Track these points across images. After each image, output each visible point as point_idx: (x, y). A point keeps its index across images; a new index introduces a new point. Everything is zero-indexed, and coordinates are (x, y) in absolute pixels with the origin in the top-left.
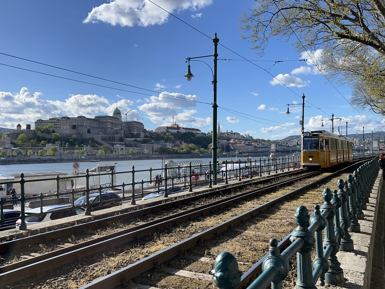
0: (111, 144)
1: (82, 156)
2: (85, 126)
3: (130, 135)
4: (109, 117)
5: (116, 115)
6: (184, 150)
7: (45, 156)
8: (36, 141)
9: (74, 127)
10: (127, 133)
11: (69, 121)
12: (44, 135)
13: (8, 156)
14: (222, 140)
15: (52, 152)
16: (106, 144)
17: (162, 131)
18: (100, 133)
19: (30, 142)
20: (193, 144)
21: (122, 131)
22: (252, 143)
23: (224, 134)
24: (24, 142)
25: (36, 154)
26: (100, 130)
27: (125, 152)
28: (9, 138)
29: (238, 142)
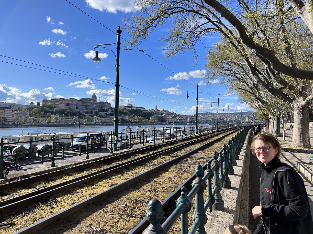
0: (91, 116)
1: (73, 123)
2: (75, 104)
3: (102, 110)
4: (89, 99)
5: (93, 98)
6: (136, 120)
7: (50, 122)
8: (43, 113)
9: (68, 105)
10: (100, 109)
11: (64, 101)
12: (49, 109)
13: (28, 122)
14: (158, 115)
15: (55, 120)
16: (88, 116)
17: (122, 108)
18: (83, 109)
19: (40, 113)
20: (141, 117)
21: (98, 108)
22: (176, 117)
23: (159, 111)
24: (36, 114)
25: (45, 121)
26: (84, 107)
27: (99, 121)
28: (28, 111)
29: (168, 116)
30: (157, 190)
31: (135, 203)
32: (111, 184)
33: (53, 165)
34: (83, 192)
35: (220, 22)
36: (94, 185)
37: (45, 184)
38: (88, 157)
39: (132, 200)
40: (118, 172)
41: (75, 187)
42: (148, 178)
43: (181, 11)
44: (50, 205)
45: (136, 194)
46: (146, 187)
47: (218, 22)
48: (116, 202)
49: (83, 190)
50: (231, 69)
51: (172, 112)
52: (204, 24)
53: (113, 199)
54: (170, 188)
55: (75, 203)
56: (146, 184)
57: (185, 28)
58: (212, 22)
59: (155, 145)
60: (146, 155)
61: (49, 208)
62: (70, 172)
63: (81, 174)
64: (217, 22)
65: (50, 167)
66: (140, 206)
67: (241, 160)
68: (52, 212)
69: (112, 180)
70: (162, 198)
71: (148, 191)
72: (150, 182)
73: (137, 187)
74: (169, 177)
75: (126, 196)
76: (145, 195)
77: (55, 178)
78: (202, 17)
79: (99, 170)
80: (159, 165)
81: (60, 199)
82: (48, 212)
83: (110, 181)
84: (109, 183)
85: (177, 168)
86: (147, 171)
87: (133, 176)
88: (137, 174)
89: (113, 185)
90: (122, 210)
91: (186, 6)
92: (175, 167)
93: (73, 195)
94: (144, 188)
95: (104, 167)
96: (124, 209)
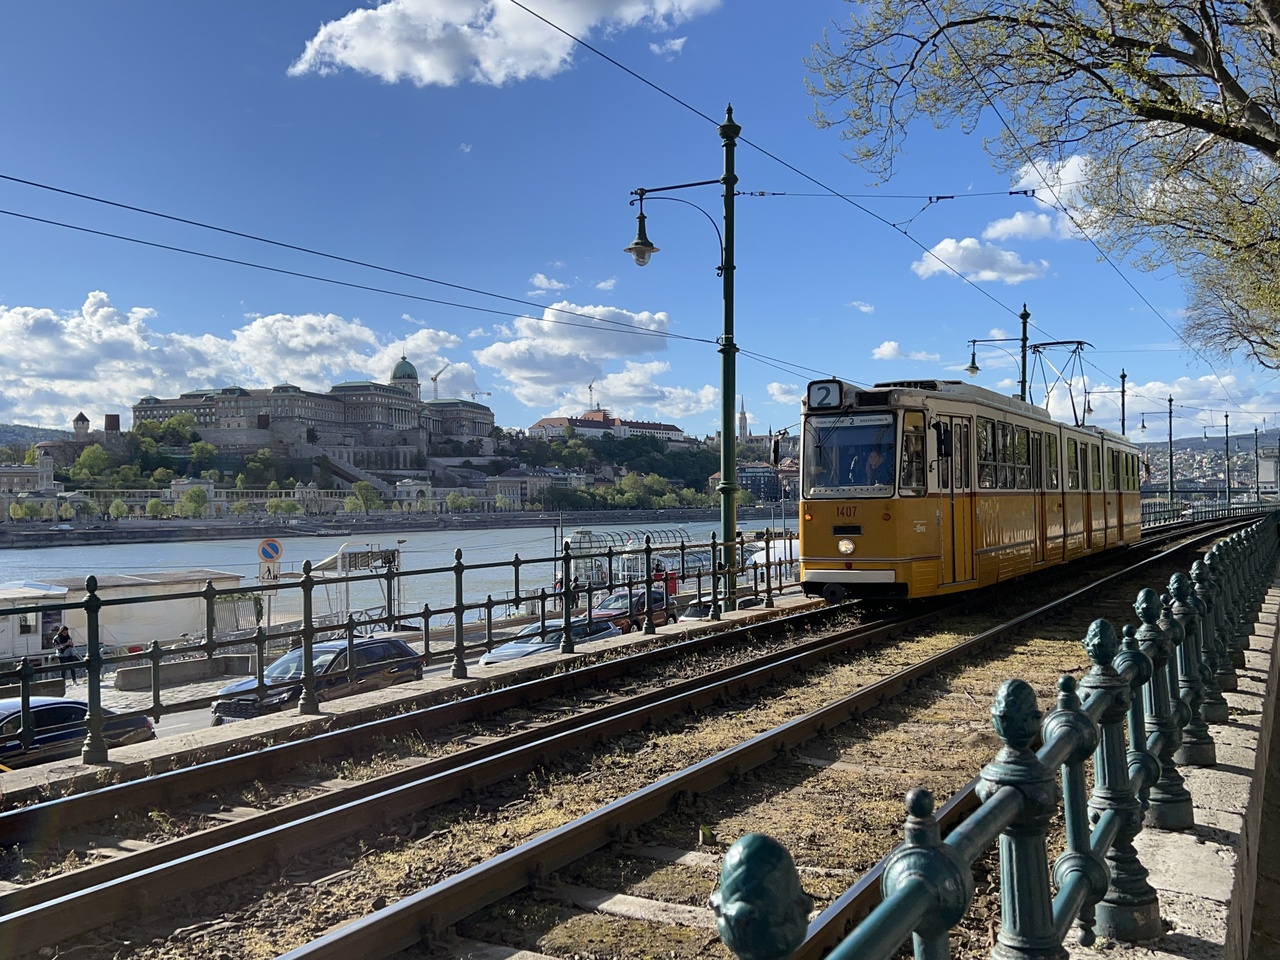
0: (385, 478)
1: (289, 519)
2: (300, 417)
3: (448, 447)
4: (378, 387)
5: (400, 381)
6: (626, 495)
7: (169, 519)
8: (136, 468)
9: (263, 422)
10: (439, 439)
11: (247, 404)
12: (165, 449)
13: (46, 521)
14: (754, 461)
15: (192, 506)
16: (369, 479)
17: (553, 432)
18: (348, 440)
19: (118, 473)
20: (656, 476)
21: (423, 435)
23: (759, 440)
24: (99, 474)
25: (138, 512)
26: (350, 430)
27: (430, 504)
28: (50, 459)
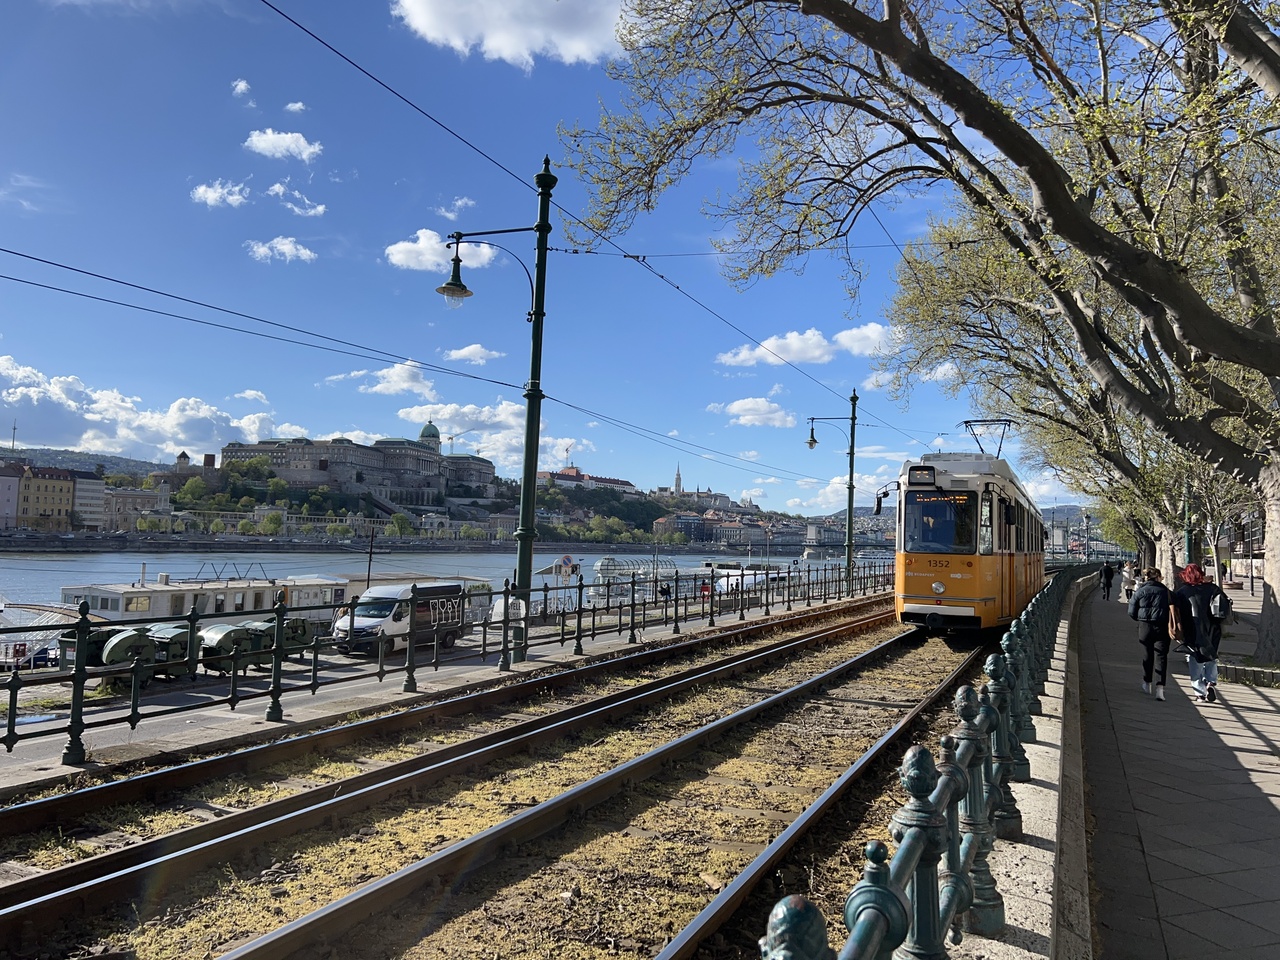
0: (413, 511)
1: (343, 539)
2: (351, 463)
3: (461, 490)
4: (410, 443)
5: (426, 439)
6: (594, 532)
7: (254, 535)
8: (227, 495)
9: (324, 466)
10: (454, 484)
11: (311, 451)
12: (249, 482)
13: (162, 533)
14: (686, 511)
15: (272, 526)
16: (402, 512)
17: (538, 482)
18: (386, 482)
19: (214, 498)
20: (617, 519)
21: (443, 481)
22: (758, 521)
23: (690, 495)
24: (199, 499)
25: (231, 529)
26: (388, 474)
27: (448, 532)
28: (168, 486)
29: (725, 518)
30: (698, 833)
31: (614, 887)
32: (509, 801)
33: (275, 714)
34: (400, 829)
35: (954, 144)
36: (441, 804)
37: (246, 790)
38: (411, 686)
39: (601, 874)
40: (536, 753)
41: (368, 808)
42: (658, 781)
43: (794, 99)
44: (270, 882)
45: (613, 848)
46: (652, 820)
47: (944, 143)
48: (536, 878)
49: (399, 823)
50: (992, 330)
51: (743, 500)
52: (889, 149)
53: (522, 866)
54: (754, 826)
55: (370, 877)
56: (653, 805)
57: (811, 166)
58: (922, 143)
59: (680, 639)
60: (645, 682)
61: (269, 894)
62: (344, 747)
63: (384, 756)
64: (938, 141)
65: (263, 721)
66: (636, 901)
67: (1051, 716)
68: (278, 912)
69: (512, 782)
70: (722, 869)
71: (663, 835)
72: (668, 798)
73: (618, 818)
74: (747, 781)
75: (574, 855)
76: (653, 854)
77: (281, 769)
78: (880, 121)
79: (460, 742)
80: (700, 725)
81: (309, 858)
82: (264, 913)
83: (504, 789)
84: (500, 795)
85: (776, 742)
86: (651, 749)
87: (595, 771)
88: (612, 762)
89: (517, 804)
90: (560, 911)
91: (815, 79)
92: (767, 735)
93: (359, 844)
94: (644, 822)
95: (478, 727)
96: (570, 909)
